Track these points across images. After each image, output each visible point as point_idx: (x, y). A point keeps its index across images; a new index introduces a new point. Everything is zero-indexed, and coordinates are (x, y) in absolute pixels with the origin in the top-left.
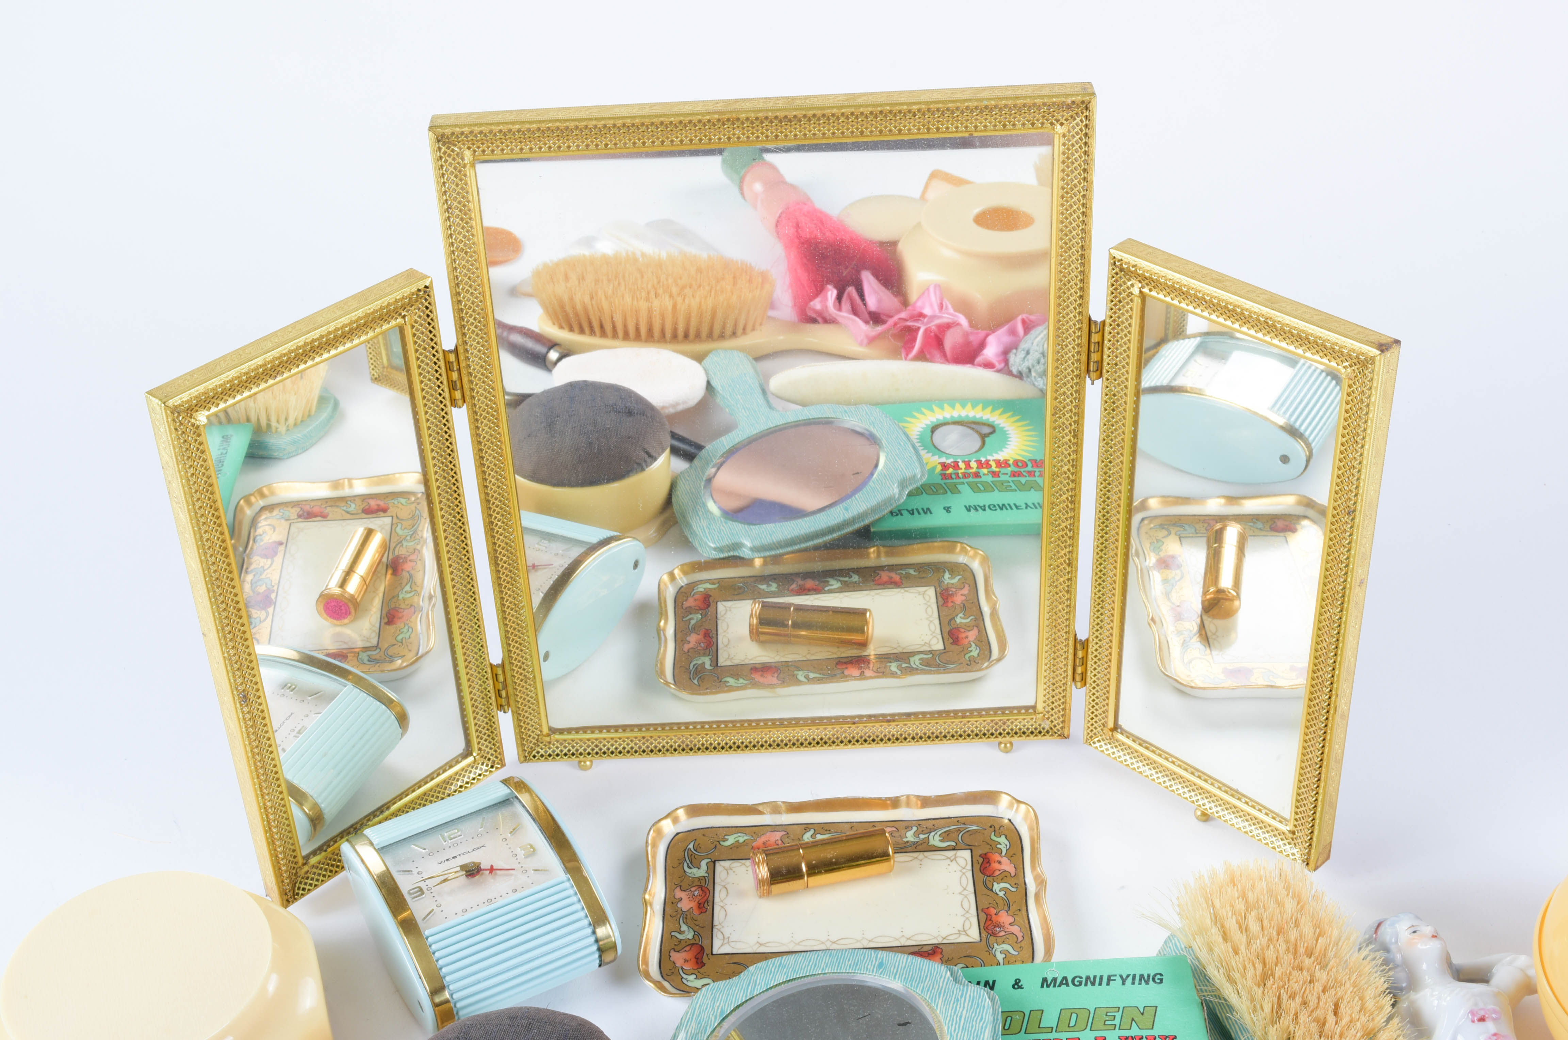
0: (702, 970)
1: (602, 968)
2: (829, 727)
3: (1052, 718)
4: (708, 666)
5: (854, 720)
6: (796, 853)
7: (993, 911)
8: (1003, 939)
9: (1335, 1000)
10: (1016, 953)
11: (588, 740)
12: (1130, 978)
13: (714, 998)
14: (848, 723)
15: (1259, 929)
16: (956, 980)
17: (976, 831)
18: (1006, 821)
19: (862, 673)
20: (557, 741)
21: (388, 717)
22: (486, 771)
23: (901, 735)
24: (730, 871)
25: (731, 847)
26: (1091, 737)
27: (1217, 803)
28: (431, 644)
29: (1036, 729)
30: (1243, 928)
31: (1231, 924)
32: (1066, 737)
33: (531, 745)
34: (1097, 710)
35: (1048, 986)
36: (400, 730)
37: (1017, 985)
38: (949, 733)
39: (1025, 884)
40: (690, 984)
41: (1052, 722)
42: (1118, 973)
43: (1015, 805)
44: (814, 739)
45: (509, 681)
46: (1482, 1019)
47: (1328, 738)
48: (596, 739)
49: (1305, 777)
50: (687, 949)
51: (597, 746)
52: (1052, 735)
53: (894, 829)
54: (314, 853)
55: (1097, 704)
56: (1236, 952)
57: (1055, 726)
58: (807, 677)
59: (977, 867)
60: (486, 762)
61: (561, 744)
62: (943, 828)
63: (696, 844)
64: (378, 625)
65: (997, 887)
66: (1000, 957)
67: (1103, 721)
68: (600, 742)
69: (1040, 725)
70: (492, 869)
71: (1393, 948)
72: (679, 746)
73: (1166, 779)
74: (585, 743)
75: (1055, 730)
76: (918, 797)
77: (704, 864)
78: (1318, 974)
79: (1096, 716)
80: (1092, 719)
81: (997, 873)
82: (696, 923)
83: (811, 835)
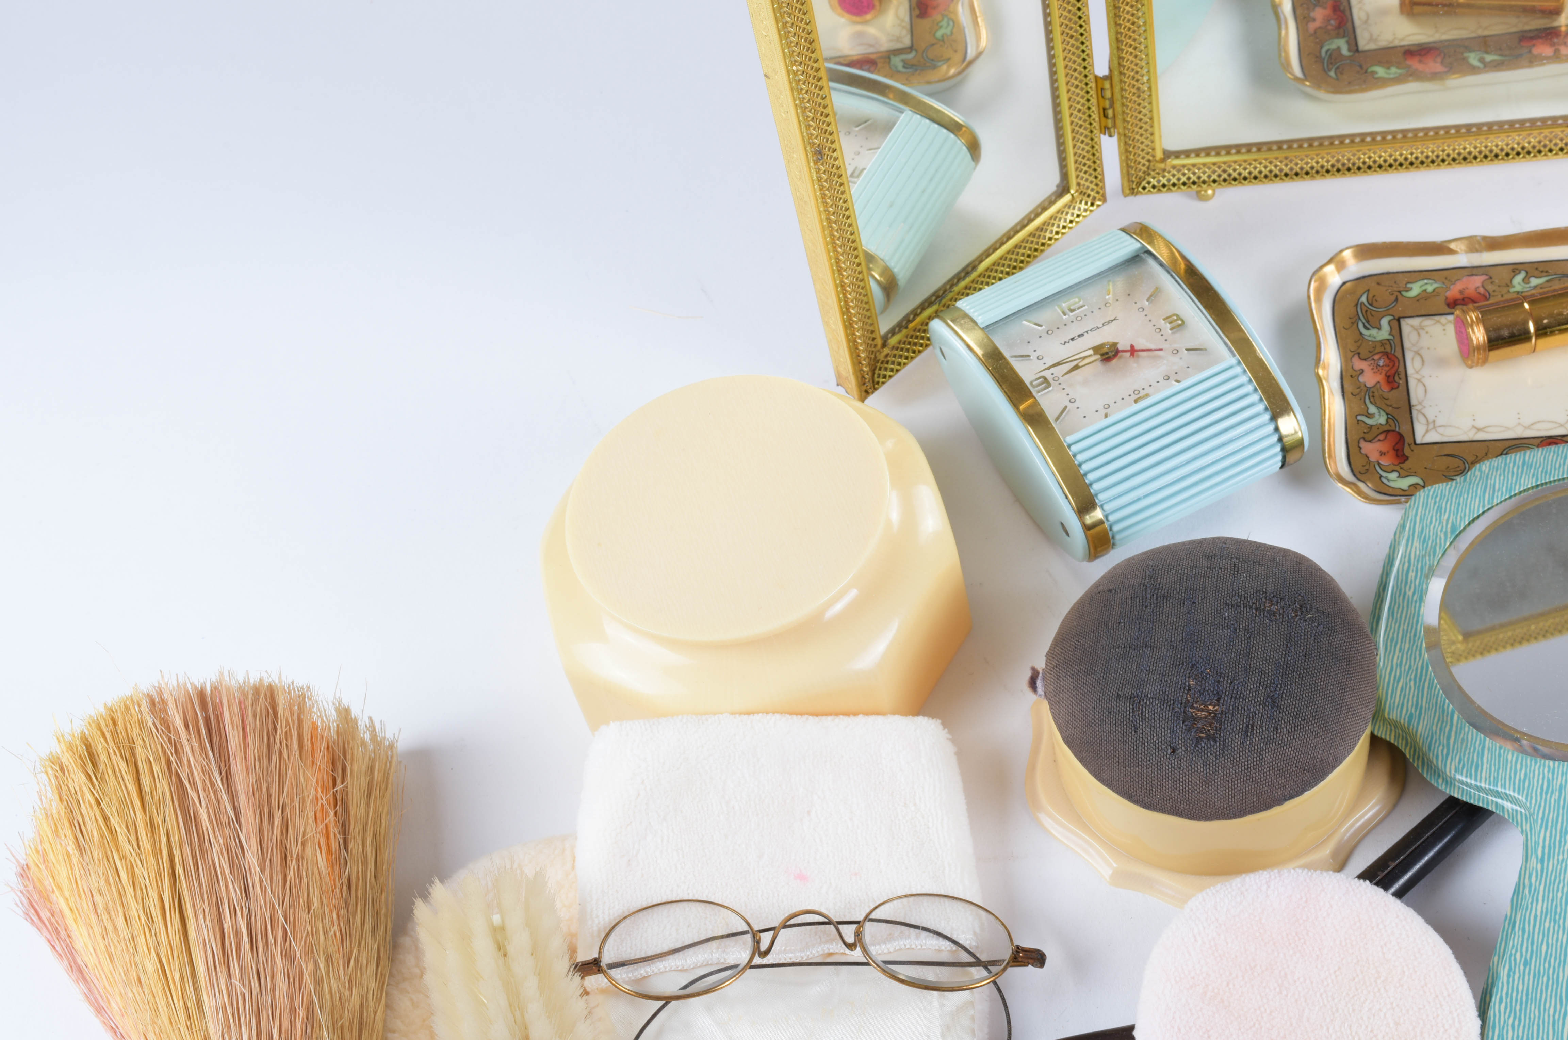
0: (1405, 465)
1: (1283, 470)
4: (1345, 51)
6: (1519, 309)
11: (1214, 164)
13: (1440, 508)
19: (1557, 51)
20: (1174, 167)
21: (956, 145)
22: (1086, 210)
24: (1421, 332)
25: (1418, 299)
28: (983, 43)
33: (1141, 174)
36: (973, 163)
40: (1392, 484)
45: (1117, 96)
48: (1225, 163)
50: (1381, 437)
51: (1224, 171)
54: (893, 332)
58: (1481, 60)
60: (1085, 198)
61: (1179, 171)
63: (1371, 296)
64: (907, 19)
68: (1230, 166)
70: (1133, 351)
72: (1333, 166)
74: (1209, 168)
77: (1384, 322)
82: (1388, 402)
83: (1524, 280)
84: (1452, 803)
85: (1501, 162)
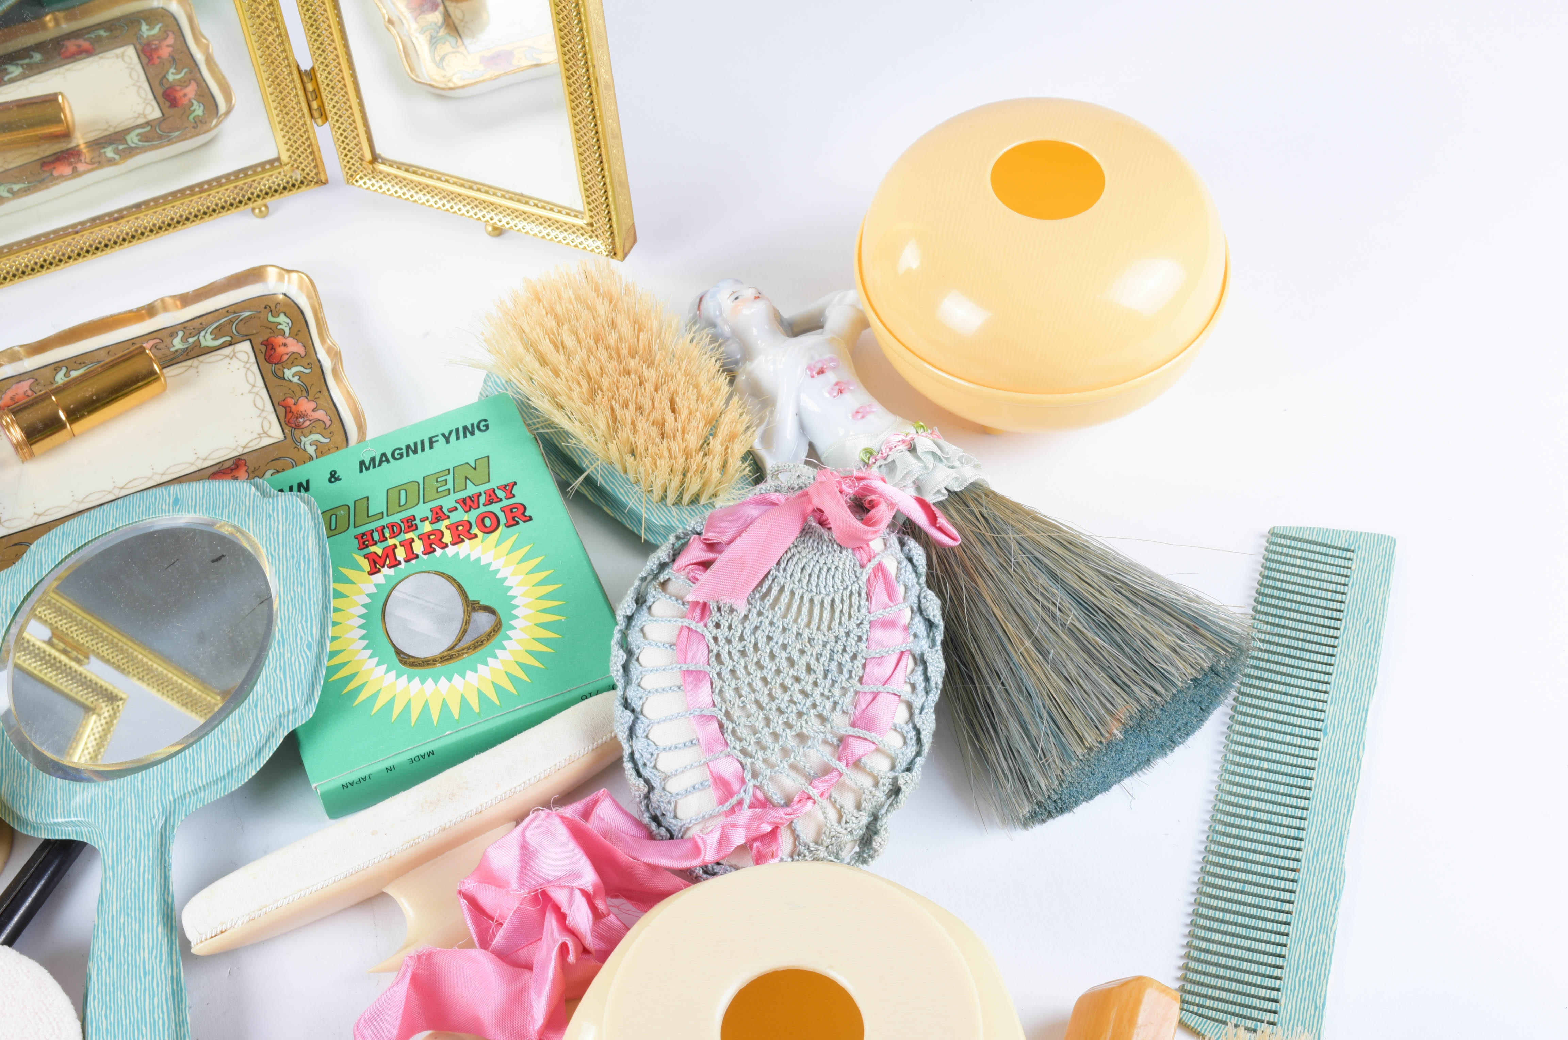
2: (50, 245)
3: (302, 166)
5: (75, 229)
6: (47, 402)
7: (291, 401)
8: (309, 429)
9: (669, 395)
10: (327, 441)
12: (454, 435)
14: (69, 234)
15: (575, 342)
16: (264, 494)
17: (250, 318)
18: (281, 297)
19: (75, 170)
23: (136, 231)
26: (351, 176)
27: (505, 213)
29: (288, 183)
30: (559, 346)
31: (546, 347)
32: (325, 183)
34: (348, 144)
35: (367, 469)
37: (333, 477)
38: (190, 213)
39: (319, 361)
41: (303, 170)
42: (439, 432)
43: (286, 276)
44: (36, 263)
46: (821, 372)
47: (598, 114)
49: (586, 163)
52: (308, 185)
53: (157, 341)
55: (346, 137)
56: (556, 373)
57: (308, 174)
58: (10, 191)
59: (261, 357)
62: (212, 323)
65: (288, 374)
66: (311, 450)
67: (359, 155)
69: (291, 177)
71: (719, 321)
73: (445, 201)
75: (309, 178)
76: (174, 297)
78: (646, 373)
79: (349, 151)
80: (346, 155)
81: (285, 357)
83: (65, 375)
84: (47, 843)
85: (30, 277)
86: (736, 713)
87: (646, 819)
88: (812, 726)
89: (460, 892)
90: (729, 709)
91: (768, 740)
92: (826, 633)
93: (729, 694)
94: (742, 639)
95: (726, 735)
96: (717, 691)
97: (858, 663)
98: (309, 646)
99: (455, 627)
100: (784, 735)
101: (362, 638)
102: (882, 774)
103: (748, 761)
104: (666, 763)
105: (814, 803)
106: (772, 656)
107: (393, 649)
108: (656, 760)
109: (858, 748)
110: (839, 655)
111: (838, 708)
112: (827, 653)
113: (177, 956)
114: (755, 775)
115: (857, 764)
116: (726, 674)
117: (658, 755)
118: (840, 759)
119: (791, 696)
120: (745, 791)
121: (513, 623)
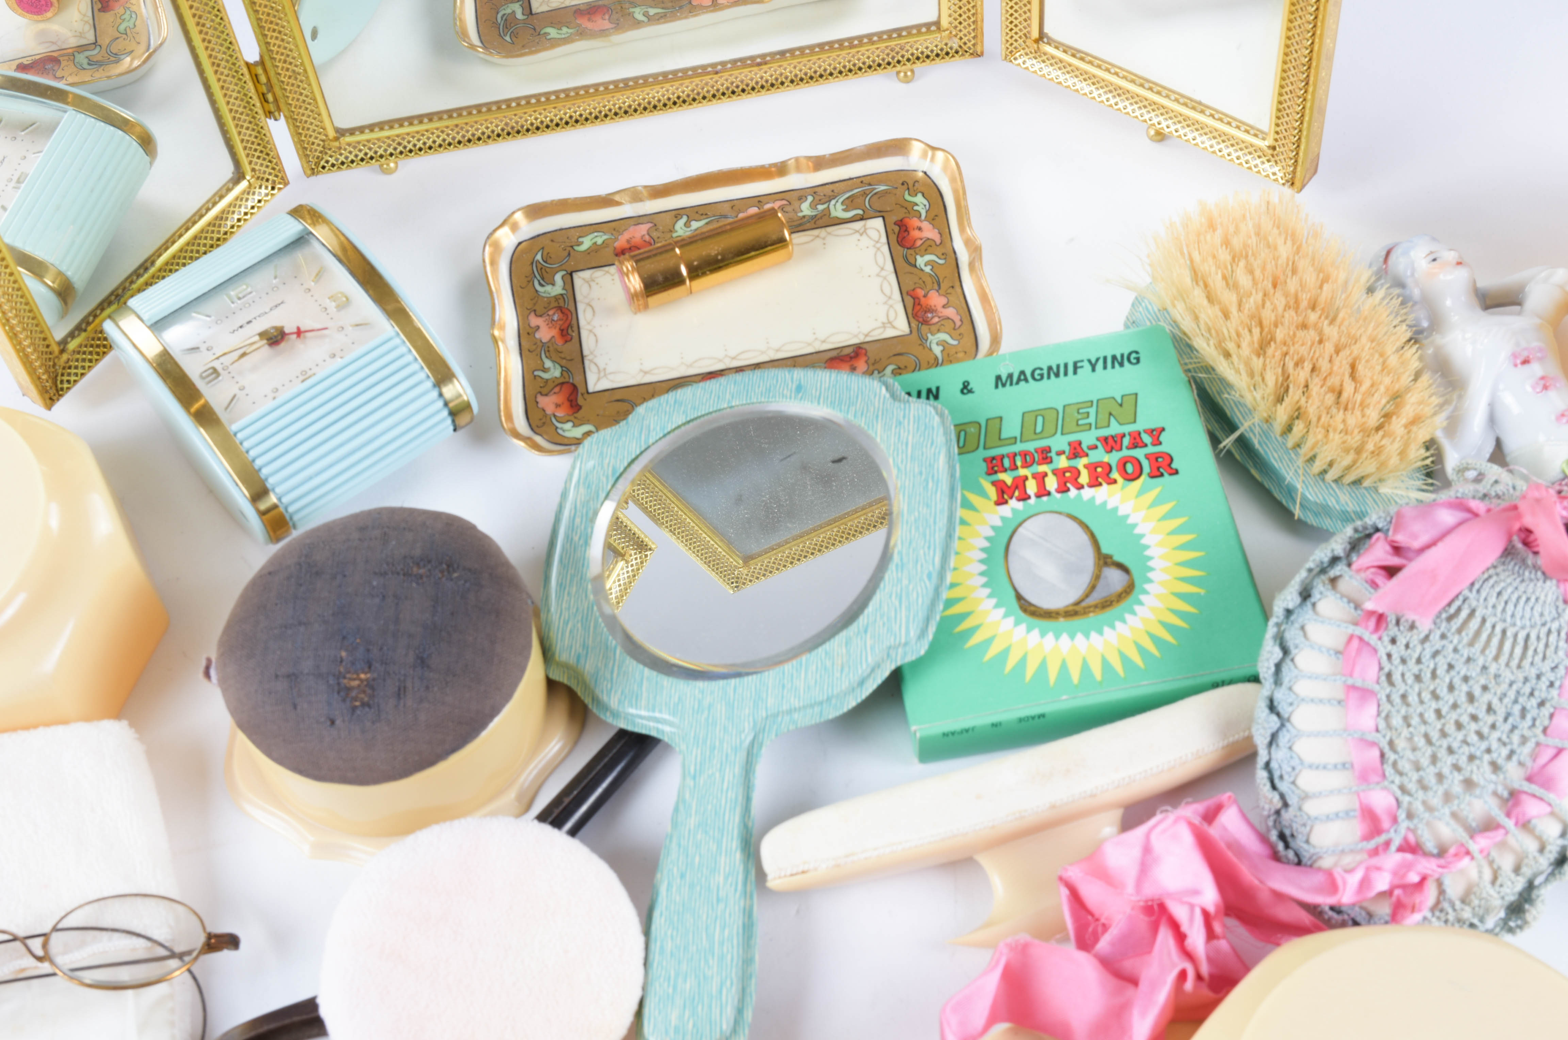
0: (579, 415)
1: (460, 433)
2: (687, 82)
3: (961, 34)
4: (519, 16)
5: (716, 69)
6: (671, 254)
7: (920, 293)
8: (937, 326)
9: (1350, 360)
10: (955, 343)
11: (388, 138)
12: (1101, 363)
13: (601, 453)
14: (709, 73)
15: (1250, 283)
16: (894, 396)
17: (885, 192)
18: (921, 174)
19: (715, 2)
20: (349, 144)
21: (129, 144)
22: (267, 195)
23: (777, 79)
24: (593, 284)
25: (588, 252)
26: (1011, 52)
27: (1175, 120)
28: (164, 33)
29: (942, 50)
30: (1231, 283)
31: (1217, 282)
32: (980, 55)
33: (317, 154)
34: (1016, 18)
35: (1004, 385)
36: (147, 159)
37: (966, 389)
38: (835, 69)
39: (955, 253)
40: (567, 434)
41: (961, 39)
42: (1085, 358)
43: (930, 153)
44: (669, 99)
45: (274, 80)
46: (1526, 362)
47: (1318, 32)
48: (398, 136)
49: (1288, 81)
50: (557, 390)
51: (399, 144)
52: (963, 55)
53: (784, 202)
54: (72, 335)
55: (1016, 11)
56: (1226, 315)
57: (965, 44)
58: (646, 14)
59: (893, 238)
60: (264, 183)
61: (355, 148)
62: (845, 192)
63: (545, 254)
64: (90, 14)
65: (921, 261)
66: (937, 350)
67: (1025, 31)
68: (403, 139)
69: (946, 44)
70: (299, 333)
71: (1409, 282)
72: (503, 130)
73: (1110, 95)
74: (384, 142)
75: (965, 48)
76: (809, 158)
77: (558, 278)
78: (1328, 330)
79: (1016, 26)
80: (1011, 30)
81: (919, 243)
82: (562, 355)
83: (685, 224)
84: (622, 734)
85: (661, 112)
86: (1401, 744)
87: (1274, 836)
88: (1482, 773)
89: (1061, 879)
90: (1394, 738)
91: (1432, 780)
92: (1515, 670)
93: (1397, 721)
94: (1419, 661)
95: (1385, 766)
96: (1383, 715)
97: (1546, 711)
98: (929, 576)
99: (1084, 580)
100: (1451, 777)
101: (982, 574)
102: (1551, 840)
103: (1406, 799)
104: (1307, 781)
105: (1473, 858)
106: (1451, 688)
107: (1012, 594)
108: (1297, 776)
109: (1532, 808)
110: (1525, 698)
111: (1515, 758)
112: (1512, 694)
113: (752, 886)
114: (1410, 816)
115: (1525, 825)
116: (1396, 699)
117: (1300, 771)
118: (1508, 815)
119: (1466, 736)
120: (1396, 831)
121: (1147, 587)
